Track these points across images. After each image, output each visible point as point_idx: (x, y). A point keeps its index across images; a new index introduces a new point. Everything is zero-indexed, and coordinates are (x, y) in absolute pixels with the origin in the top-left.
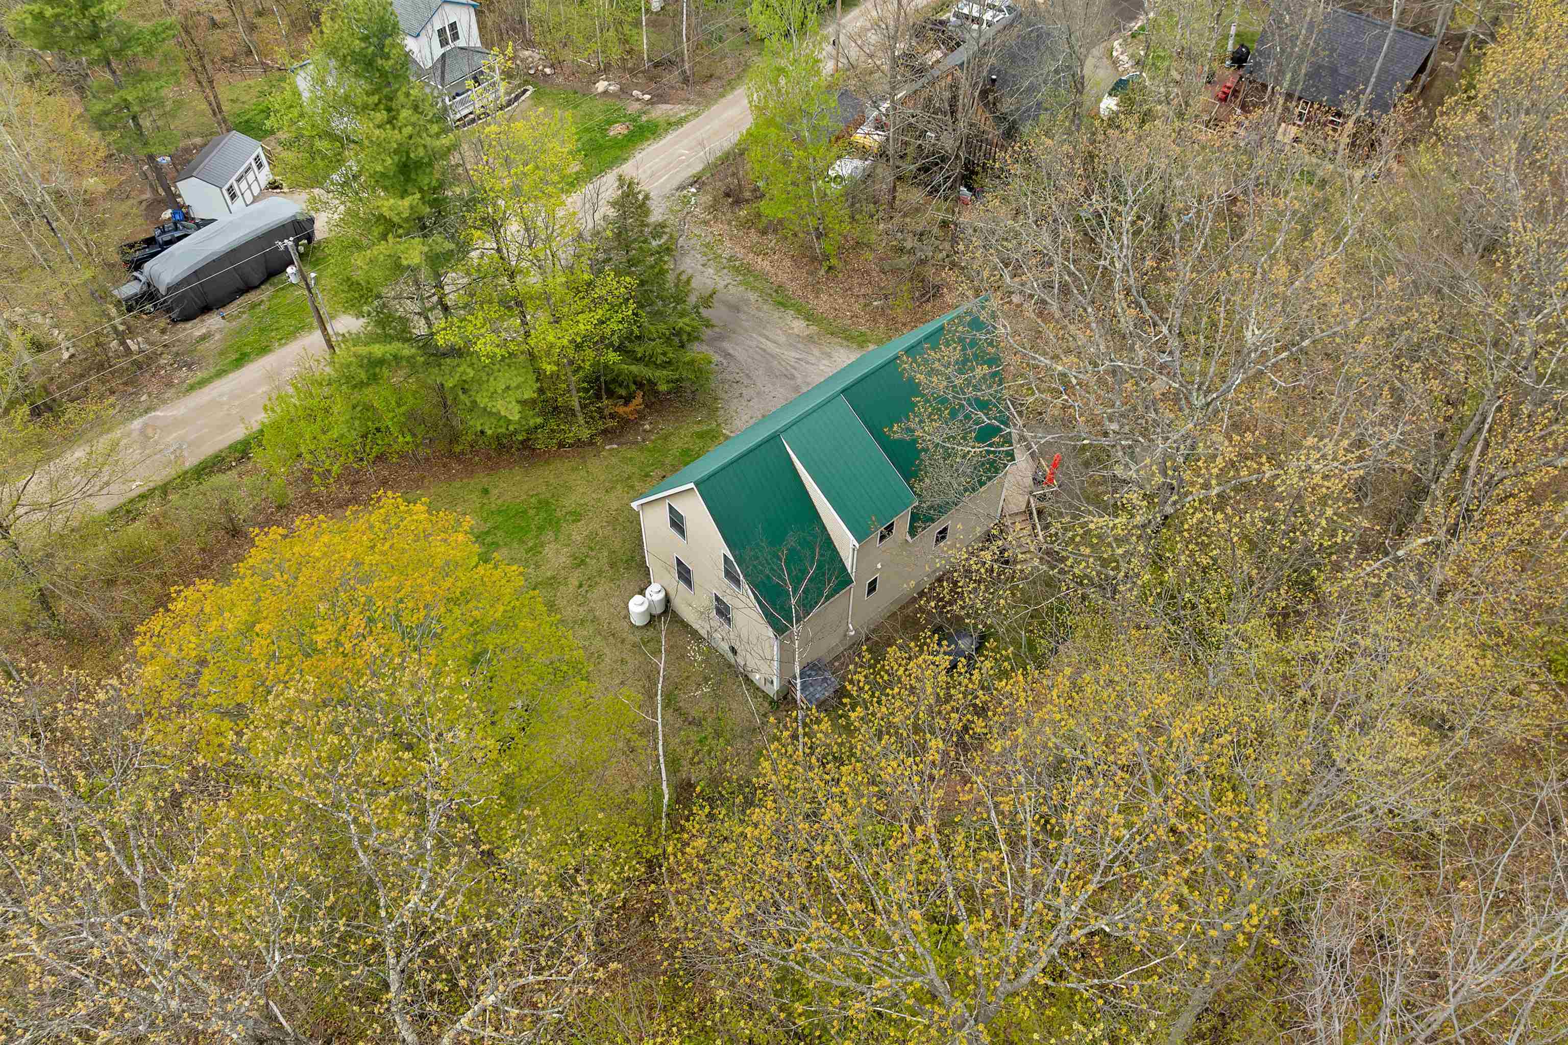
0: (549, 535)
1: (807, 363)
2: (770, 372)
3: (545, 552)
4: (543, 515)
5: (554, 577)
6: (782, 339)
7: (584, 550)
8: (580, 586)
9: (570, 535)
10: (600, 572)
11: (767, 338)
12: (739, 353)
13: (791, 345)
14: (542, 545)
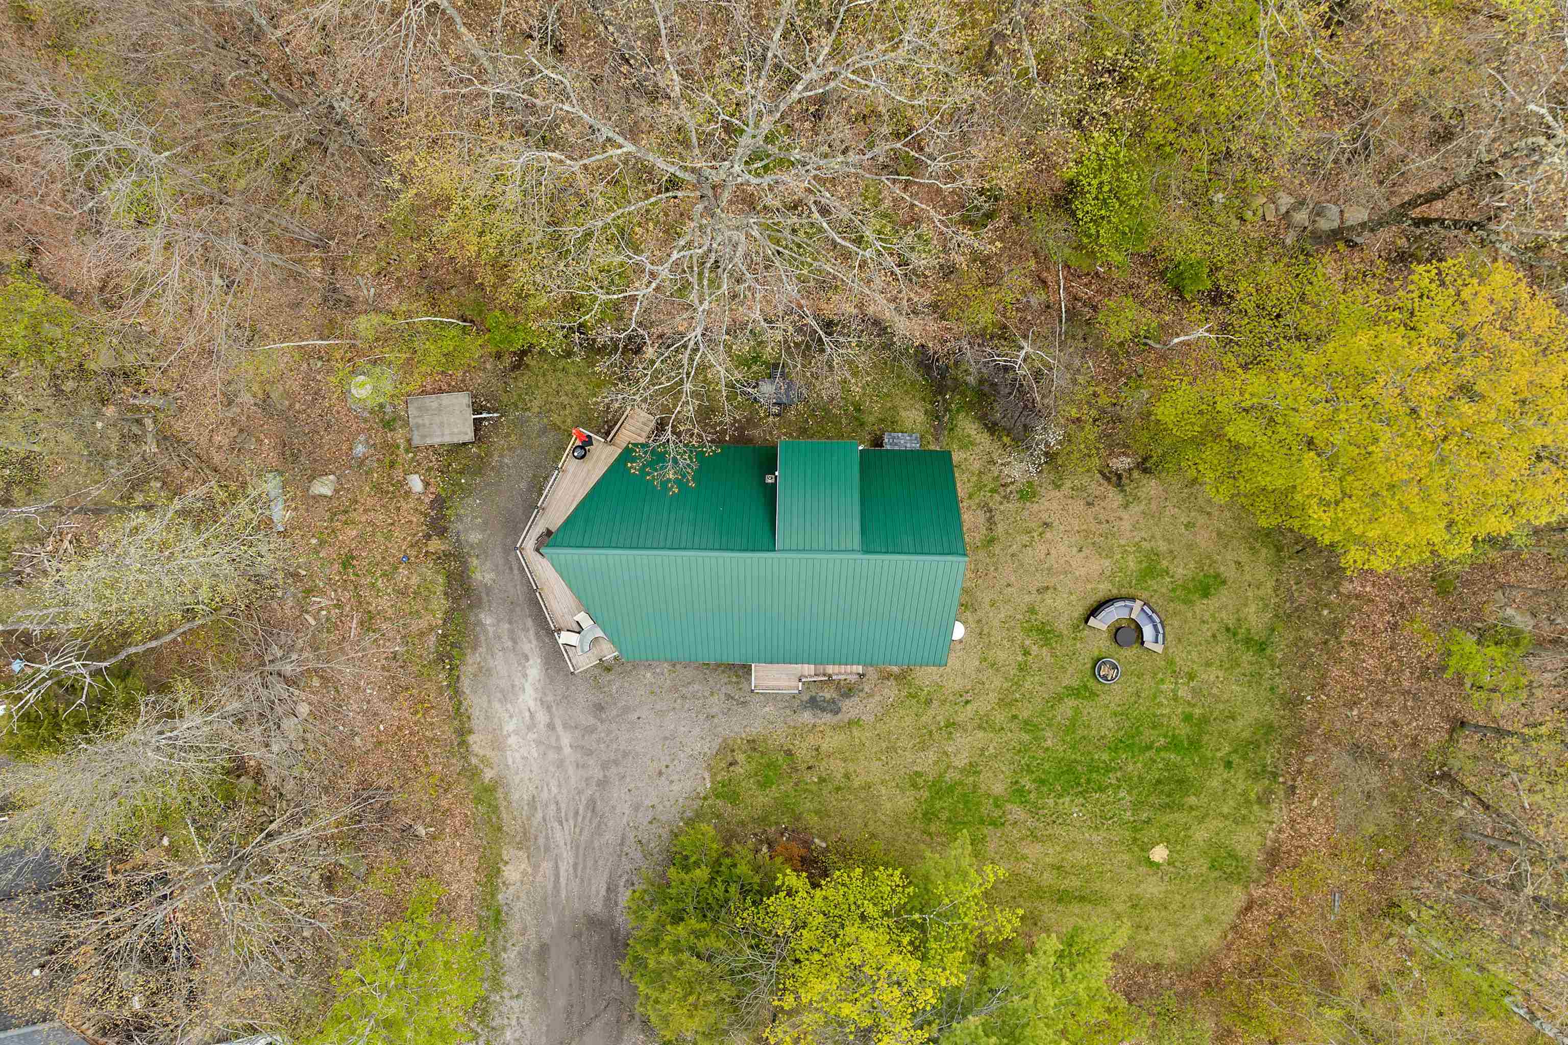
0: (951, 776)
1: (559, 810)
2: (598, 831)
3: (966, 761)
4: (938, 804)
5: (980, 727)
6: (546, 866)
7: (936, 736)
8: (967, 702)
9: (936, 763)
10: (943, 702)
11: (557, 876)
12: (599, 887)
13: (547, 849)
14: (962, 771)
